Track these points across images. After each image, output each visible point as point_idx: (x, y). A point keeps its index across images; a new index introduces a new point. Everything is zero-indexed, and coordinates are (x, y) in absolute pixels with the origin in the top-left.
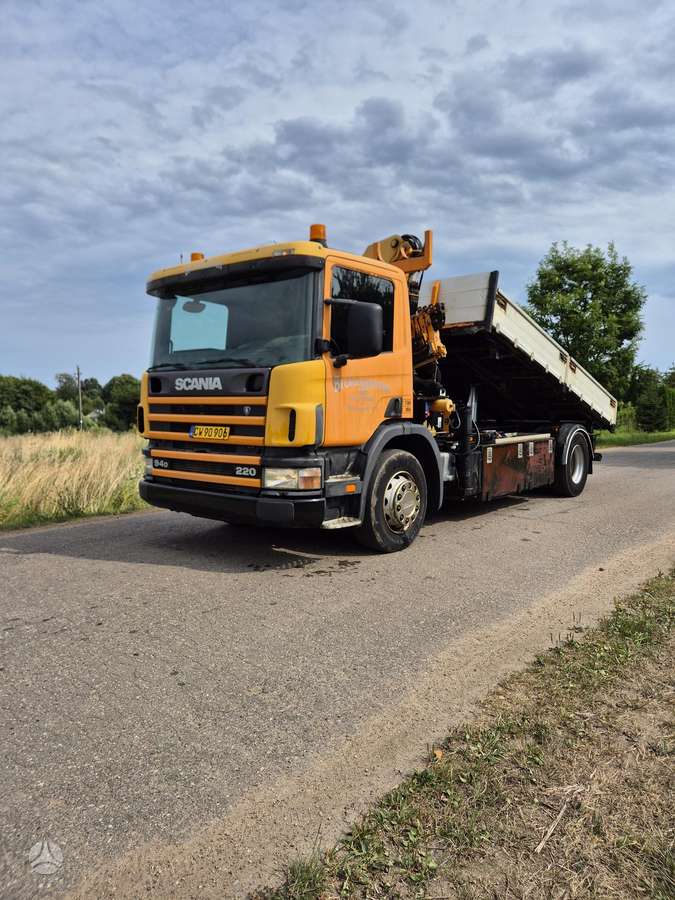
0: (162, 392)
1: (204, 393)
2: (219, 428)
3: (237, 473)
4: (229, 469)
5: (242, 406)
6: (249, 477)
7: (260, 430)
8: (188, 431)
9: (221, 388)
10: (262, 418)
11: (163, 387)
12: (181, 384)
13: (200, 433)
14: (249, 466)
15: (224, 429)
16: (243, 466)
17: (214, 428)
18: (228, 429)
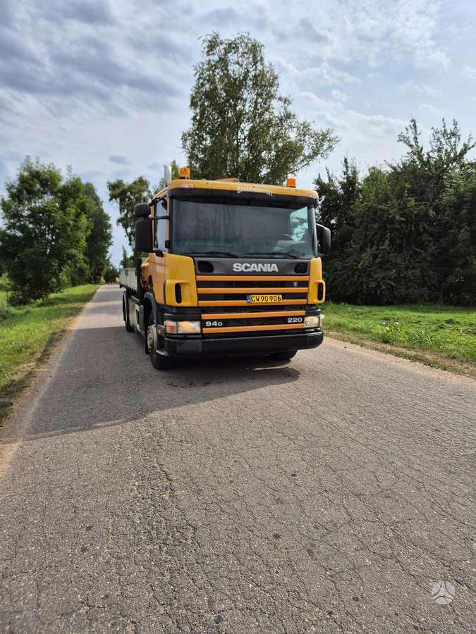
0: (214, 272)
1: (262, 273)
2: (273, 296)
3: (289, 322)
4: (284, 320)
5: (292, 282)
6: (298, 323)
7: (304, 296)
8: (246, 299)
9: (277, 271)
10: (307, 288)
11: (215, 268)
12: (238, 267)
13: (258, 300)
14: (297, 317)
15: (277, 296)
16: (292, 317)
17: (269, 296)
18: (281, 296)
